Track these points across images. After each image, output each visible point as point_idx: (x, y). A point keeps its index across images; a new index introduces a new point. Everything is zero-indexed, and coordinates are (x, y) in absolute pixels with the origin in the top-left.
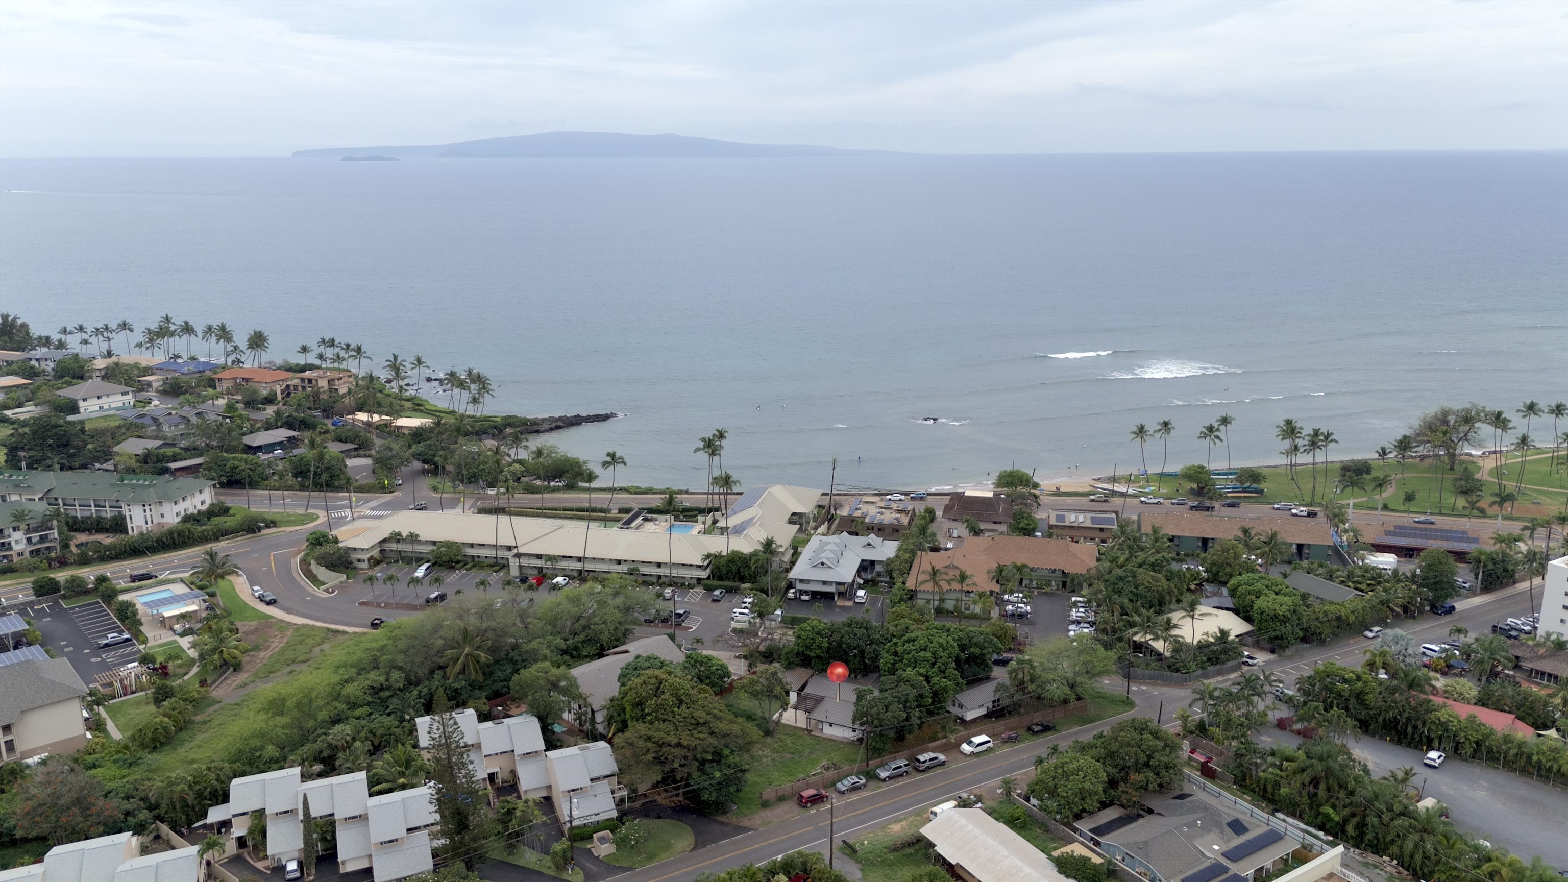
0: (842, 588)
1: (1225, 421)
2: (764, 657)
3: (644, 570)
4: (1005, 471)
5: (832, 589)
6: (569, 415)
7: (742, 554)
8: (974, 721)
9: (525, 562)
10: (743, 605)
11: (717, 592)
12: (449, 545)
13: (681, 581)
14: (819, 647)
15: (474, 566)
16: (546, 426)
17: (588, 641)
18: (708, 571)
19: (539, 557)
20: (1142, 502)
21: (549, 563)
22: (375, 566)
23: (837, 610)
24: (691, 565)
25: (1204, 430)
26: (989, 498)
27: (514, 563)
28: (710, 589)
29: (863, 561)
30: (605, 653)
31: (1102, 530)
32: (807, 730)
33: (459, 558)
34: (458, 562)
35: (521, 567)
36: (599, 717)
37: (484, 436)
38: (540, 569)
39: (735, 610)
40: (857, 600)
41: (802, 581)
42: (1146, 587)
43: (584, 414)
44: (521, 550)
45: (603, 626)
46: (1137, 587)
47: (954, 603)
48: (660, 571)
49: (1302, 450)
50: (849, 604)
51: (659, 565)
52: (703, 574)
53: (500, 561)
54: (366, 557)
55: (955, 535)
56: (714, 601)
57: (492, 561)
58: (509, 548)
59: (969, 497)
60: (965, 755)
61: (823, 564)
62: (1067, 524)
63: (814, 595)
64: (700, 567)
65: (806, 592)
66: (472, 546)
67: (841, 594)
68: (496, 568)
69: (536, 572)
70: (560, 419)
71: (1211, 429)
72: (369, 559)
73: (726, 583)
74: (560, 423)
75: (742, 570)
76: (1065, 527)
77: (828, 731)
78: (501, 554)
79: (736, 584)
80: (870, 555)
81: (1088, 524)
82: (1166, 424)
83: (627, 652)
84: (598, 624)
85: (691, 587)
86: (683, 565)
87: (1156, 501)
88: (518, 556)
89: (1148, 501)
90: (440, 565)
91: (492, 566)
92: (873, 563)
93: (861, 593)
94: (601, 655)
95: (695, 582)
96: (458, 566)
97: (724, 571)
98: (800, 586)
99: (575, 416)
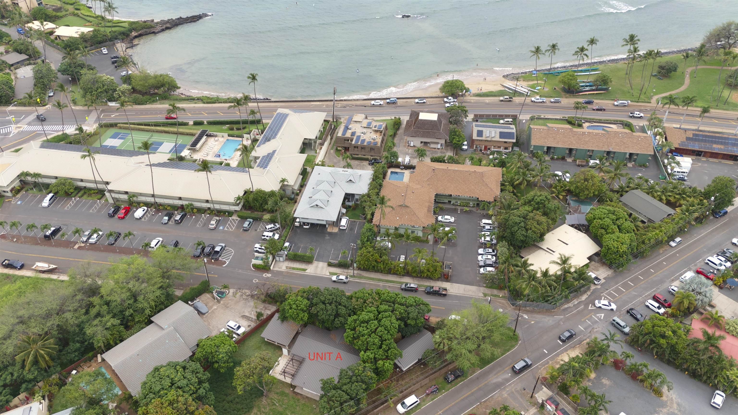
0: (330, 223)
1: (592, 42)
3: (197, 204)
5: (324, 222)
6: (174, 18)
7: (265, 192)
9: (116, 195)
11: (247, 223)
13: (223, 212)
15: (85, 194)
16: (159, 28)
18: (240, 206)
19: (126, 193)
20: (532, 101)
22: (17, 194)
23: (327, 237)
24: (228, 203)
25: (578, 50)
26: (435, 121)
28: (242, 219)
29: (346, 194)
32: (293, 386)
33: (72, 191)
35: (114, 199)
37: (116, 41)
38: (130, 202)
40: (341, 228)
41: (303, 218)
42: (533, 231)
43: (184, 16)
46: (527, 230)
47: (404, 230)
48: (208, 205)
50: (336, 231)
51: (207, 201)
52: (238, 208)
53: (100, 192)
54: (9, 189)
55: (412, 145)
56: (246, 230)
57: (96, 191)
58: (106, 183)
59: (421, 120)
61: (317, 205)
62: (483, 138)
63: (313, 225)
64: (234, 203)
65: (307, 224)
66: (82, 180)
68: (98, 197)
69: (125, 204)
70: (168, 21)
71: (582, 49)
72: (11, 191)
73: (254, 214)
74: (168, 25)
75: (263, 205)
76: (482, 140)
78: (100, 187)
79: (259, 214)
81: (497, 138)
82: (554, 46)
85: (230, 215)
87: (541, 102)
88: (110, 190)
89: (536, 102)
90: (61, 194)
92: (353, 195)
93: (344, 220)
95: (233, 211)
96: (74, 195)
97: (252, 204)
99: (178, 19)
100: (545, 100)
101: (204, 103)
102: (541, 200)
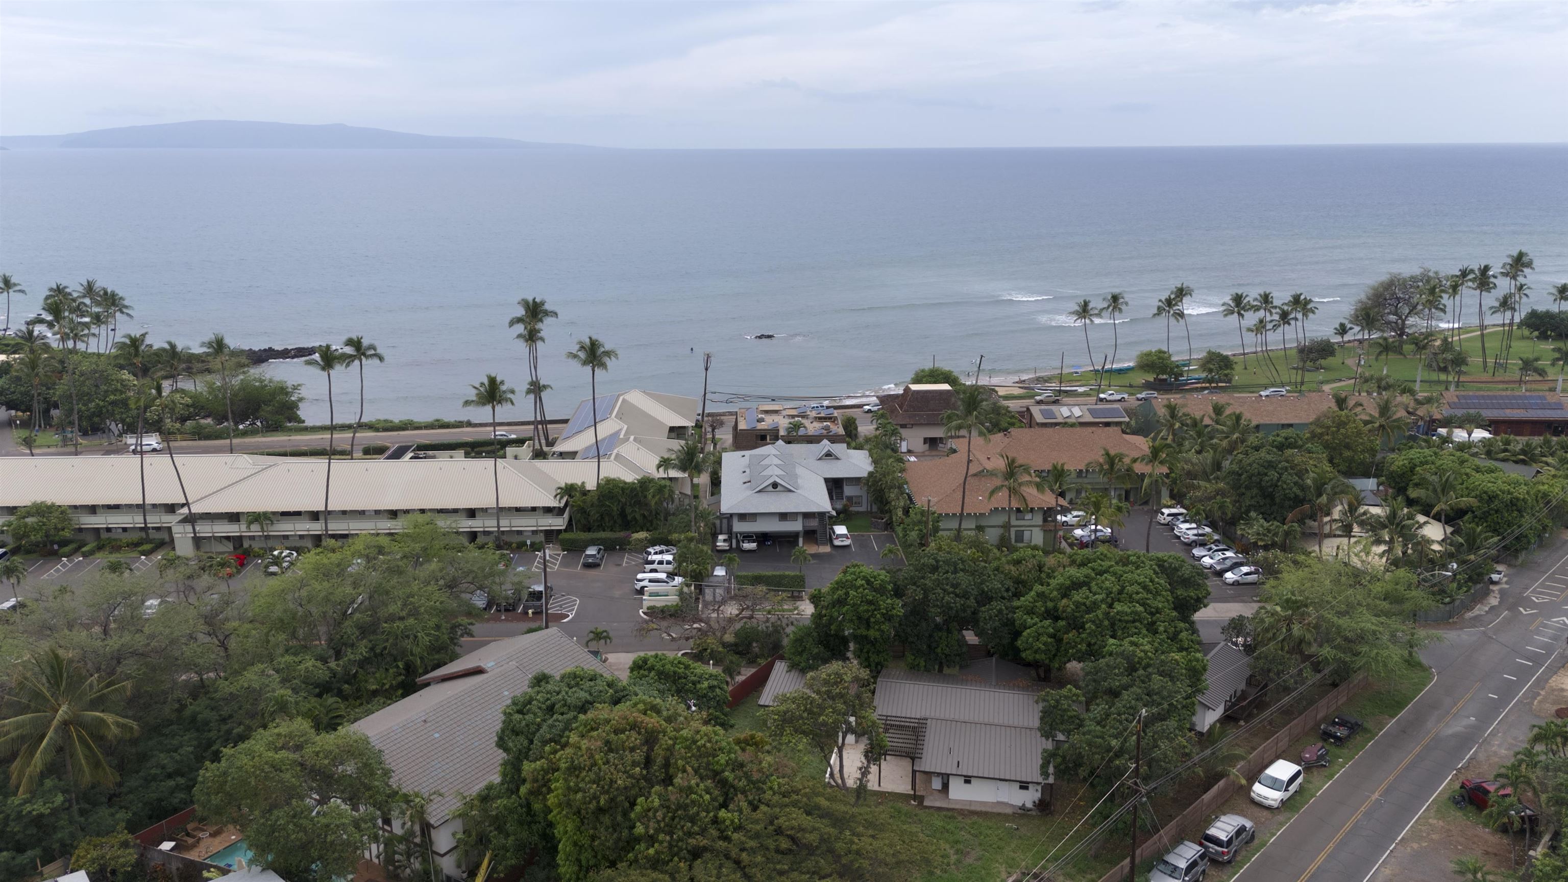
0: (814, 524)
1: (1182, 292)
2: (737, 653)
5: (796, 526)
7: (625, 483)
9: (204, 529)
10: (648, 567)
11: (591, 551)
12: (42, 510)
13: (516, 539)
15: (100, 548)
17: (376, 658)
18: (566, 516)
19: (234, 517)
21: (255, 527)
24: (534, 509)
26: (948, 392)
27: (182, 535)
28: (573, 548)
29: (828, 479)
30: (419, 680)
31: (1107, 424)
32: (915, 797)
33: (67, 534)
34: (64, 543)
35: (198, 541)
36: (443, 840)
38: (237, 541)
39: (640, 576)
40: (837, 543)
41: (743, 517)
44: (196, 509)
45: (411, 621)
47: (1000, 531)
48: (476, 525)
49: (1269, 326)
50: (827, 549)
51: (472, 513)
52: (559, 523)
53: (153, 535)
55: (904, 449)
56: (587, 566)
57: (135, 537)
58: (171, 508)
60: (1269, 808)
61: (773, 485)
62: (1060, 420)
63: (763, 538)
64: (548, 510)
65: (748, 537)
66: (93, 509)
67: (810, 535)
68: (146, 547)
69: (230, 547)
71: (1168, 302)
73: (602, 535)
75: (628, 510)
77: (959, 793)
78: (154, 520)
79: (622, 534)
80: (837, 471)
81: (1089, 418)
82: (1115, 298)
83: (479, 671)
84: (402, 619)
85: (535, 547)
86: (518, 510)
87: (1119, 397)
88: (191, 519)
89: (1109, 398)
90: (28, 552)
91: (136, 545)
92: (845, 482)
93: (841, 530)
94: (409, 688)
95: (541, 538)
96: (66, 549)
97: (594, 515)
98: (739, 527)
99: (265, 350)
100: (1126, 396)
101: (377, 430)
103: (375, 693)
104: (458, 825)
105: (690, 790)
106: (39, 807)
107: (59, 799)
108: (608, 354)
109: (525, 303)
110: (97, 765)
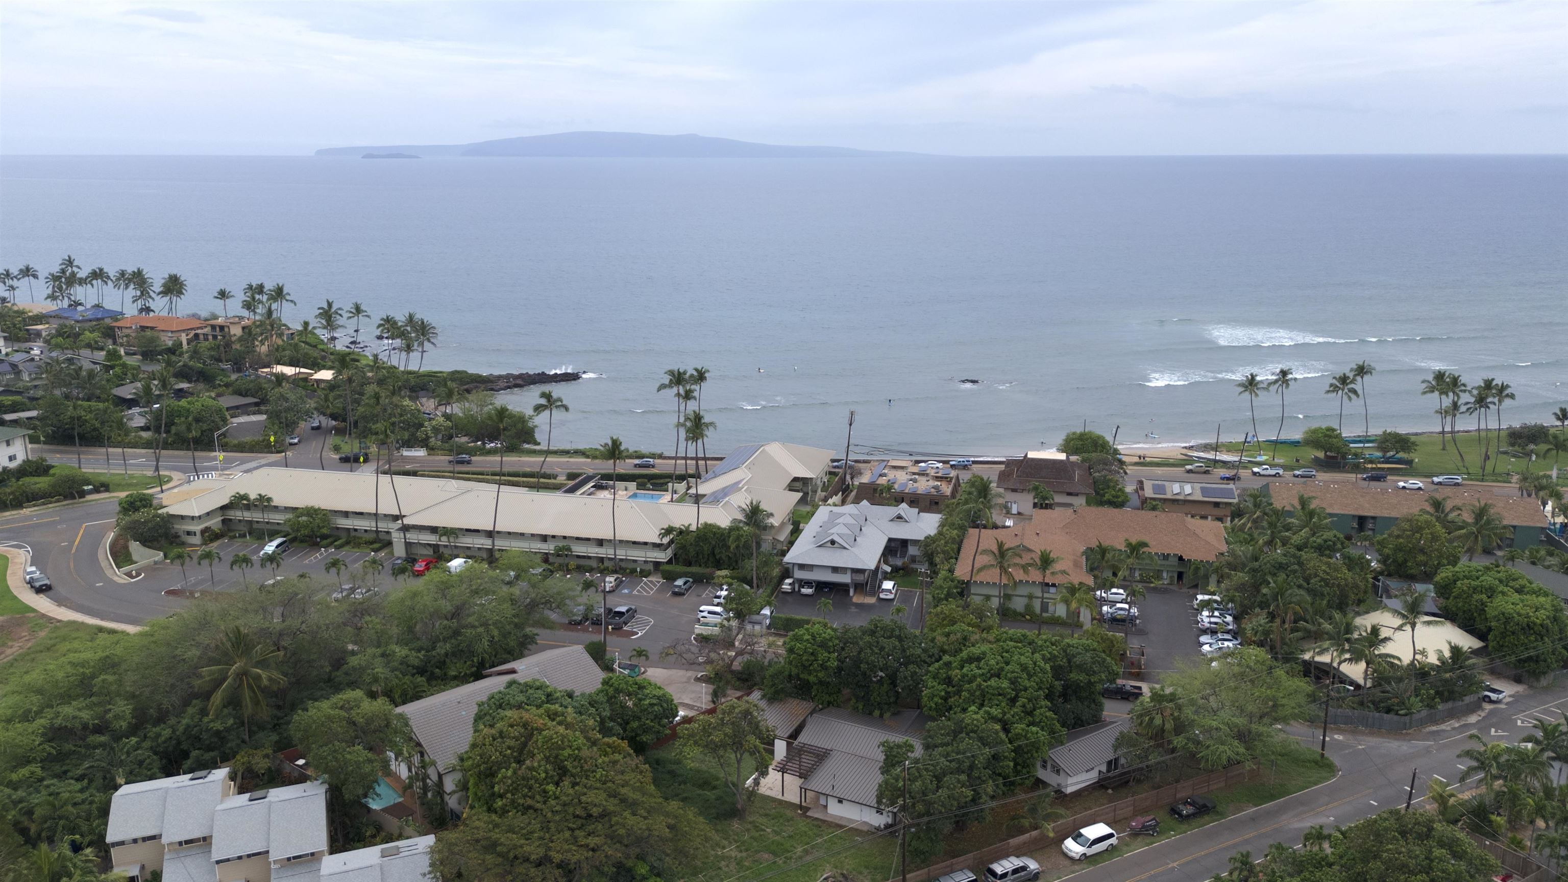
0: (860, 578)
1: (1362, 370)
2: (739, 679)
3: (579, 549)
4: (1074, 433)
5: (846, 579)
6: (531, 373)
7: (719, 528)
8: (1078, 794)
9: (412, 537)
10: (716, 601)
11: (680, 582)
12: (311, 512)
13: (631, 566)
14: (823, 667)
15: (347, 543)
16: (502, 384)
17: (457, 653)
18: (669, 553)
19: (434, 530)
20: (1255, 474)
21: (444, 538)
22: (212, 541)
23: (853, 609)
24: (646, 544)
25: (1335, 382)
26: (1061, 461)
27: (397, 538)
28: (670, 577)
29: (890, 540)
30: (485, 672)
31: (1217, 505)
32: (800, 807)
33: (325, 531)
34: (324, 537)
35: (408, 545)
36: (449, 785)
37: (422, 393)
38: (436, 547)
39: (702, 608)
40: (882, 596)
41: (802, 567)
42: (1322, 580)
44: (407, 521)
45: (481, 630)
46: (1307, 580)
47: (1025, 601)
48: (601, 552)
49: (1463, 409)
50: (871, 600)
51: (600, 542)
52: (662, 556)
53: (382, 536)
54: (197, 528)
55: (1014, 511)
56: (676, 594)
57: (372, 536)
58: (396, 518)
59: (1033, 460)
60: (1071, 859)
61: (833, 542)
62: (1169, 496)
63: (821, 587)
64: (656, 546)
65: (808, 584)
66: (346, 514)
67: (860, 587)
68: (376, 546)
69: (430, 552)
70: (521, 376)
71: (1344, 380)
72: (203, 532)
73: (694, 569)
74: (519, 382)
75: (717, 551)
76: (1165, 500)
77: (835, 810)
78: (383, 526)
79: (707, 571)
80: (901, 532)
81: (1198, 496)
82: (1285, 374)
83: (513, 671)
84: (474, 627)
85: (645, 574)
86: (634, 543)
87: (1273, 472)
88: (406, 528)
89: (1262, 472)
90: (302, 541)
91: (372, 543)
92: (904, 543)
93: (888, 585)
94: (478, 676)
95: (650, 567)
96: (325, 542)
97: (692, 552)
98: (799, 574)
99: (539, 374)
100: (1281, 472)
101: (588, 457)
102: (1325, 541)
103: (455, 678)
104: (458, 776)
105: (532, 769)
106: (218, 726)
107: (231, 721)
108: (707, 425)
109: (671, 373)
110: (257, 703)
